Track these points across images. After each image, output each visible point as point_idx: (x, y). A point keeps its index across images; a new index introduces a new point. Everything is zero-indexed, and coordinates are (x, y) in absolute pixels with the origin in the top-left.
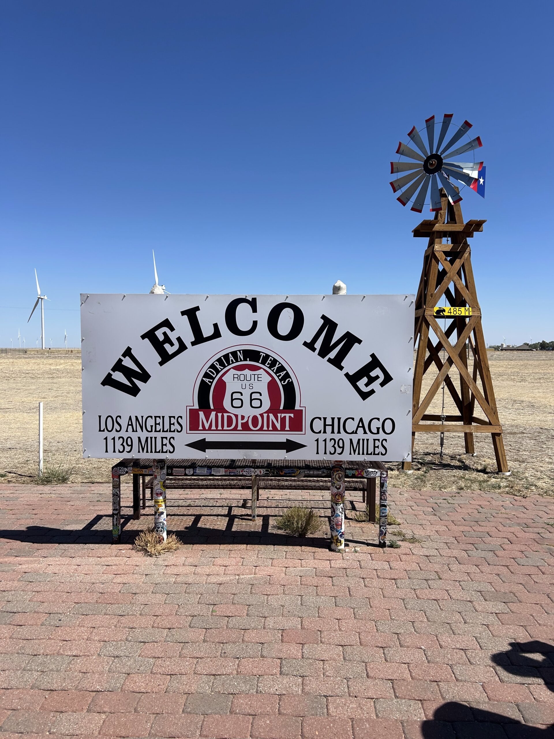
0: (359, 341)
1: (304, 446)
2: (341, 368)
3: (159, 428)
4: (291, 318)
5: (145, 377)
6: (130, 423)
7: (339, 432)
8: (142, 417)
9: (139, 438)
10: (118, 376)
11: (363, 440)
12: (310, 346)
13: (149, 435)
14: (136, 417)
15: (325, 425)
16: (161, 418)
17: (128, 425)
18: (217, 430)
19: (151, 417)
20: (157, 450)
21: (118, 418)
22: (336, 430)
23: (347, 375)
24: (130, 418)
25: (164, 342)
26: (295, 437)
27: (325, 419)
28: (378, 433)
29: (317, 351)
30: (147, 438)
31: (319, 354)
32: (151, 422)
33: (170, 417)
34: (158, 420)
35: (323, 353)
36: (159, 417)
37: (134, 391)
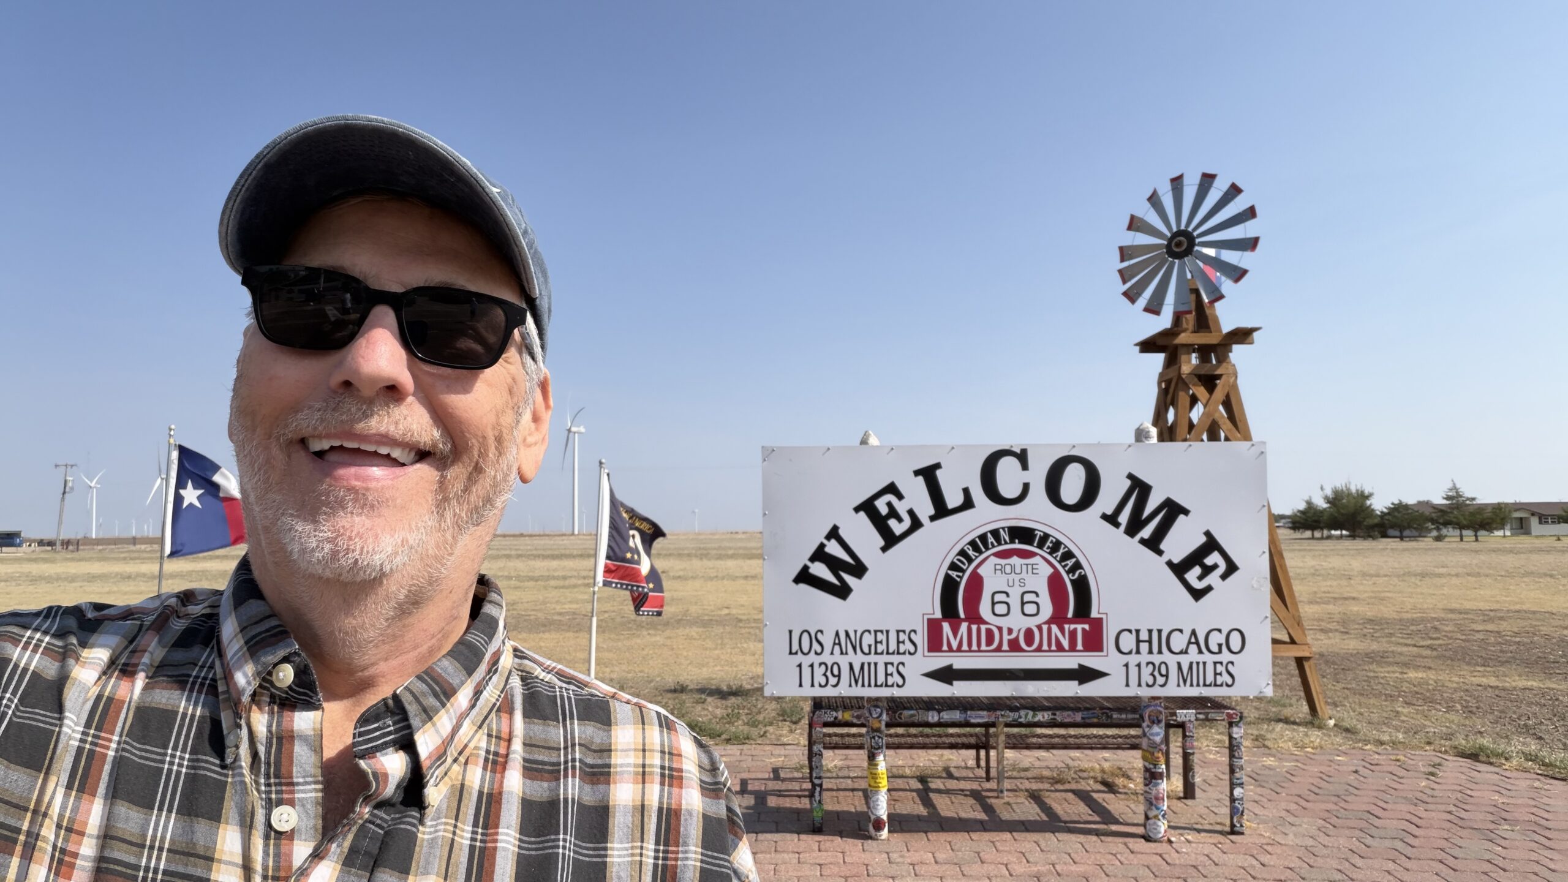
0: (1186, 512)
1: (1105, 674)
2: (1160, 553)
3: (880, 648)
4: (1080, 479)
5: (859, 569)
6: (837, 641)
7: (1160, 652)
8: (856, 632)
9: (851, 664)
10: (820, 570)
11: (1198, 663)
12: (1112, 519)
13: (866, 659)
14: (847, 632)
15: (1138, 641)
16: (885, 633)
17: (835, 644)
18: (970, 651)
19: (869, 631)
20: (879, 683)
21: (819, 635)
22: (1155, 649)
23: (1170, 564)
24: (837, 634)
25: (889, 516)
26: (1092, 661)
27: (1138, 631)
28: (1220, 652)
29: (1123, 528)
30: (863, 664)
31: (1126, 532)
32: (868, 639)
33: (898, 632)
34: (880, 637)
35: (1133, 529)
36: (882, 632)
37: (842, 592)
